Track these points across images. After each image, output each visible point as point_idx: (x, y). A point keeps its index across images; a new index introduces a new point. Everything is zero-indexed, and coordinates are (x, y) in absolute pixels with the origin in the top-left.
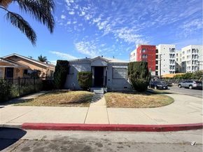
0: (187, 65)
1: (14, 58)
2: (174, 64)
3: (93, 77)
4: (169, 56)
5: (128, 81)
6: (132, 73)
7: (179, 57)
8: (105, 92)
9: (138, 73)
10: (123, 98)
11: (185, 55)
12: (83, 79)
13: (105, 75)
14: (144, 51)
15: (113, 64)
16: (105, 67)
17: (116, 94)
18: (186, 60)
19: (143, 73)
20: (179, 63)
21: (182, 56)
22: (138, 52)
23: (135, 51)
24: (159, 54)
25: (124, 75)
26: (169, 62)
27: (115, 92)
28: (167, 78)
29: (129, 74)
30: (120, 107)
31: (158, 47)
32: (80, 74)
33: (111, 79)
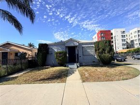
0: (135, 43)
1: (8, 45)
2: (125, 43)
3: (67, 55)
4: (121, 37)
5: (96, 56)
6: (98, 50)
7: (128, 37)
8: (78, 67)
9: (103, 50)
10: (94, 72)
11: (133, 35)
12: (60, 57)
13: (77, 53)
14: (102, 35)
15: (83, 44)
16: (77, 46)
17: (87, 68)
18: (133, 39)
19: (107, 49)
20: (129, 41)
21: (131, 36)
22: (98, 36)
23: (96, 35)
24: (113, 36)
25: (92, 52)
26: (121, 41)
27: (85, 66)
28: (122, 53)
29: (96, 51)
30: (95, 81)
31: (113, 31)
32: (57, 53)
33: (82, 56)
